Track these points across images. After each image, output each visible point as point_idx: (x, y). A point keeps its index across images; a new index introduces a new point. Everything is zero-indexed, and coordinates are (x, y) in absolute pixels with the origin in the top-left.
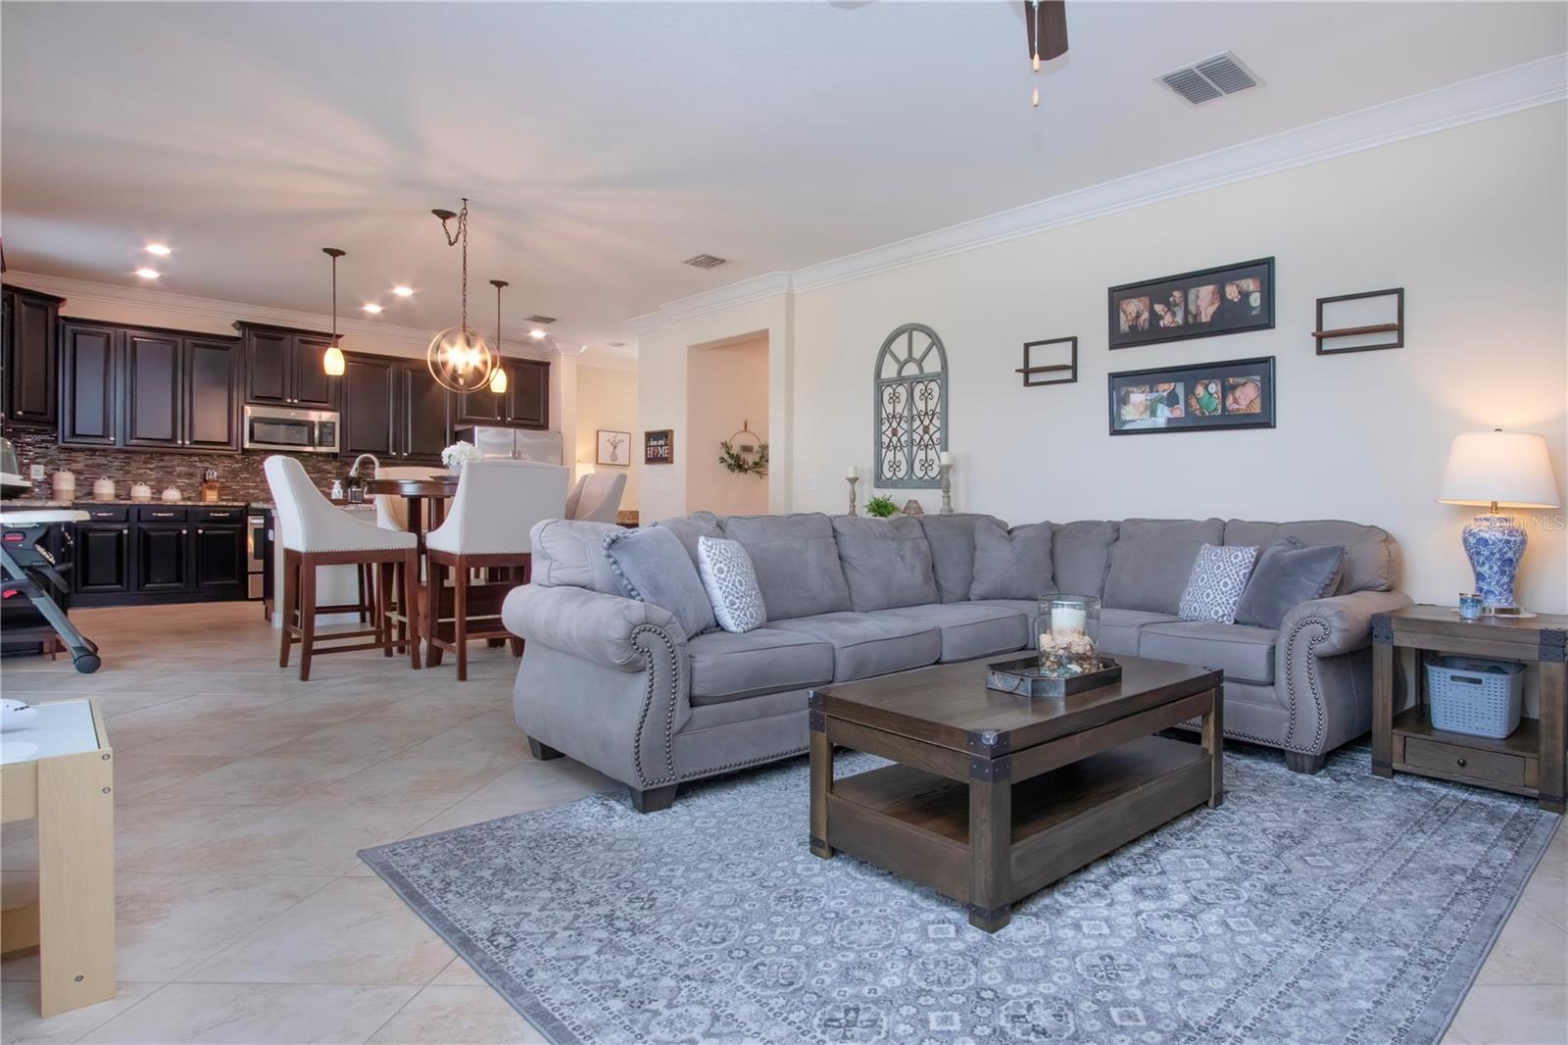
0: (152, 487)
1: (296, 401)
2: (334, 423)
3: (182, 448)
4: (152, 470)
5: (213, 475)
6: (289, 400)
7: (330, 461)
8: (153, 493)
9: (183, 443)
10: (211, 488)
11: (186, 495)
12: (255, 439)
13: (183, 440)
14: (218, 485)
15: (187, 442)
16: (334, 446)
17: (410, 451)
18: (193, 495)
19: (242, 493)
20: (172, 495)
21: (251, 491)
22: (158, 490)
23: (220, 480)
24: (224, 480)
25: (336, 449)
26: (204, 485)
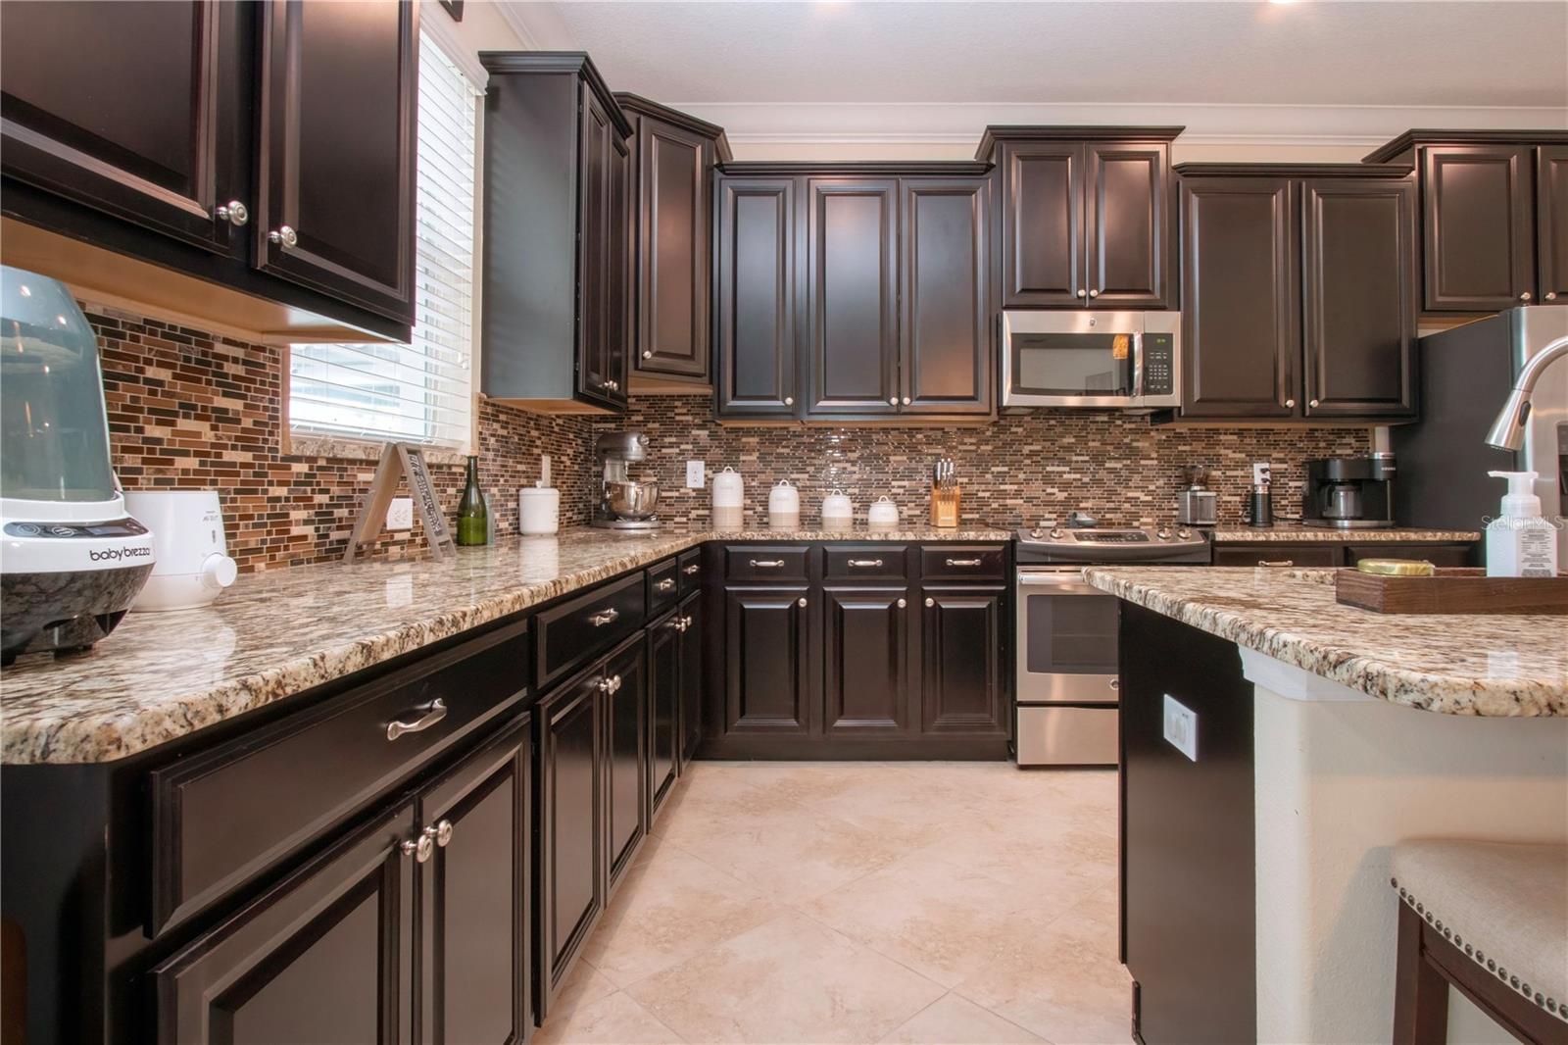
0: (854, 498)
1: (1094, 293)
2: (1169, 337)
3: (898, 413)
4: (853, 463)
5: (947, 469)
6: (1082, 293)
7: (1147, 432)
8: (855, 511)
9: (900, 403)
10: (945, 498)
11: (906, 512)
12: (1023, 385)
13: (899, 397)
14: (957, 490)
15: (906, 401)
16: (1170, 391)
17: (1323, 396)
18: (918, 512)
19: (995, 505)
20: (884, 516)
21: (1008, 502)
22: (863, 503)
23: (960, 480)
24: (965, 480)
25: (1174, 399)
26: (936, 492)
